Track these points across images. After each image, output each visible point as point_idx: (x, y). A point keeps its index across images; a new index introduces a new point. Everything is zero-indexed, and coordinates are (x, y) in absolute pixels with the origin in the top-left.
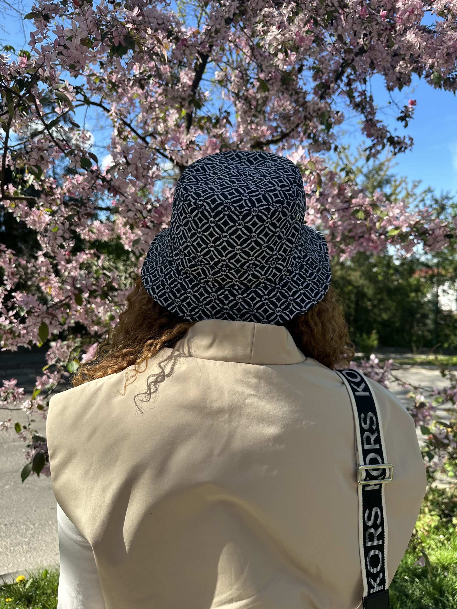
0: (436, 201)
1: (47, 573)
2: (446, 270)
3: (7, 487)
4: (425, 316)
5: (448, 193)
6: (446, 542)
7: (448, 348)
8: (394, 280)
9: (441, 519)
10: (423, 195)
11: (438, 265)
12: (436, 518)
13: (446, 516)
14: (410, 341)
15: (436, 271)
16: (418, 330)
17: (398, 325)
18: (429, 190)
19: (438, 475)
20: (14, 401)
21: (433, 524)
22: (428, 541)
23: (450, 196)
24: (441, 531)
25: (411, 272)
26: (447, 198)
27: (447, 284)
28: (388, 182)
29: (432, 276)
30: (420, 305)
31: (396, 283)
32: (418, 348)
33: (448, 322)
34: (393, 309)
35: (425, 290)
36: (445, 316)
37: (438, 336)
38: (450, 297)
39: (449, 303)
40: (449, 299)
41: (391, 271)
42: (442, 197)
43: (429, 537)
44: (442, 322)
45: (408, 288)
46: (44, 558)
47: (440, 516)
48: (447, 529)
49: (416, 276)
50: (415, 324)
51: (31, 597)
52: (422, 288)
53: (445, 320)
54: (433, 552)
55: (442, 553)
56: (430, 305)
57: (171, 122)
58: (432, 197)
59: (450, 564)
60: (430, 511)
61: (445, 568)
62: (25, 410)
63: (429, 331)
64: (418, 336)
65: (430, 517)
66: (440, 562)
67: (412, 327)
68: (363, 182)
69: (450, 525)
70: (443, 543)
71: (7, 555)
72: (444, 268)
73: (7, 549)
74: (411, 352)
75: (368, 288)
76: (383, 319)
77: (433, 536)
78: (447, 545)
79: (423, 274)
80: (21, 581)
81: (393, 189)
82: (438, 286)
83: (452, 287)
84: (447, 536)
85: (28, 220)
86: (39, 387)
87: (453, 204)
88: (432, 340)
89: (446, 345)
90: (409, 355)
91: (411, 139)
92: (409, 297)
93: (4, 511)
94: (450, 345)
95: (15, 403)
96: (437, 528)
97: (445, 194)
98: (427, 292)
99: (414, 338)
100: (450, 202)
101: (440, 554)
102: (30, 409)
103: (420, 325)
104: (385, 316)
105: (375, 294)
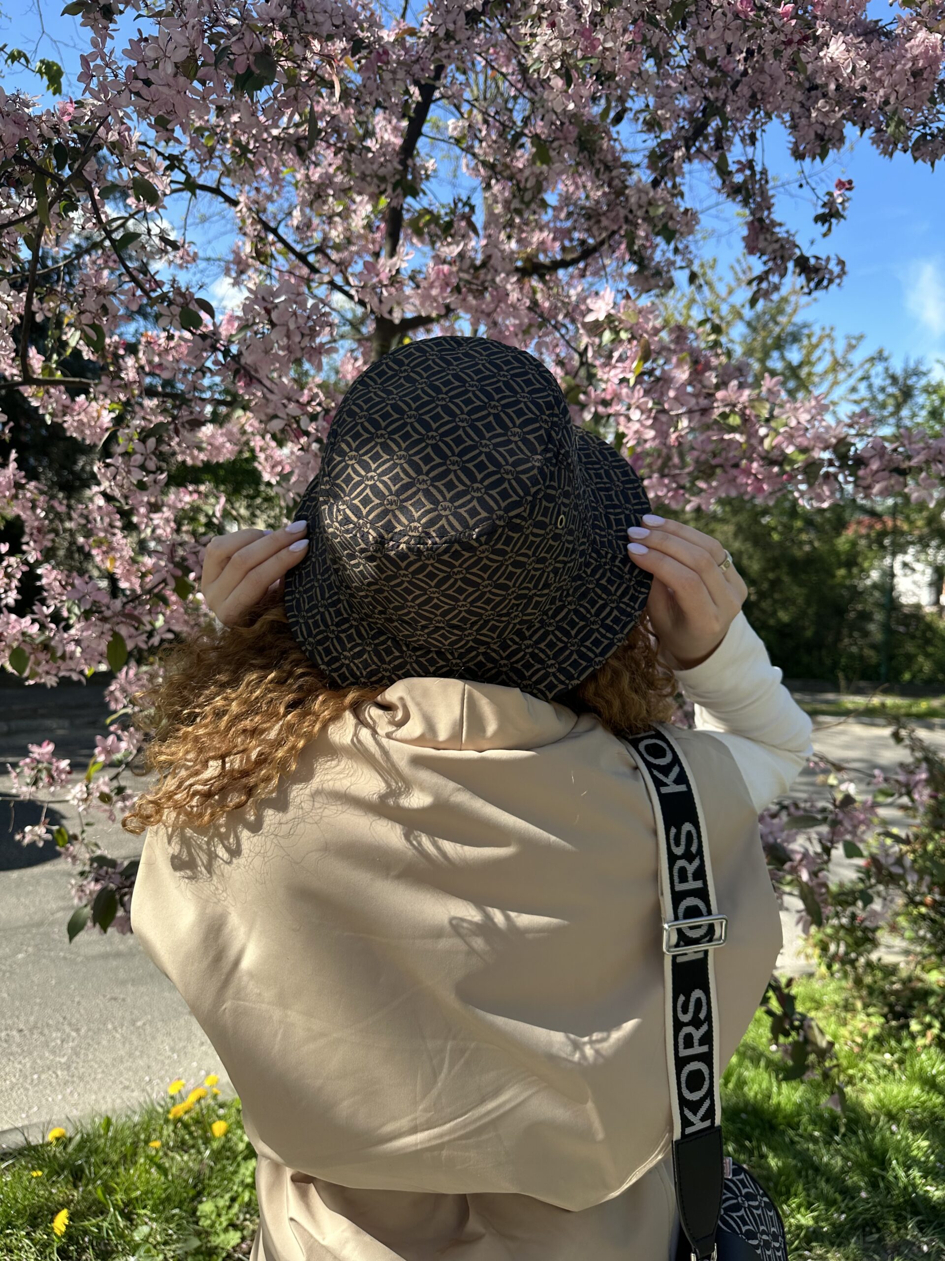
0: (894, 379)
1: (108, 1122)
2: (911, 522)
3: (20, 956)
4: (865, 616)
5: (919, 362)
6: (896, 1066)
7: (911, 682)
8: (805, 542)
9: (888, 1022)
10: (867, 366)
11: (894, 511)
12: (878, 1020)
13: (897, 1016)
14: (835, 665)
15: (890, 524)
16: (851, 645)
17: (809, 633)
18: (880, 357)
19: (883, 936)
20: (51, 785)
21: (871, 1033)
22: (861, 1065)
23: (923, 368)
24: (886, 1047)
25: (840, 525)
26: (917, 373)
27: (911, 550)
28: (795, 338)
29: (883, 534)
30: (856, 594)
31: (807, 548)
32: (849, 680)
33: (912, 629)
34: (800, 601)
35: (866, 565)
36: (906, 616)
37: (891, 658)
38: (917, 577)
39: (917, 591)
40: (915, 583)
41: (799, 524)
42: (905, 371)
43: (863, 1057)
44: (902, 629)
45: (833, 559)
46: (100, 1096)
47: (885, 1016)
48: (899, 1041)
49: (849, 533)
50: (845, 631)
51: (81, 1169)
52: (860, 560)
53: (907, 626)
54: (870, 1087)
55: (888, 1088)
56: (877, 594)
57: (358, 222)
58: (887, 369)
59: (902, 1109)
60: (866, 1006)
61: (892, 1117)
62: (75, 802)
63: (873, 646)
64: (851, 656)
65: (865, 1018)
66: (883, 1106)
67: (838, 639)
68: (745, 338)
69: (904, 1033)
70: (890, 1069)
71: (27, 1089)
72: (907, 519)
73: (26, 1077)
74: (837, 689)
75: (750, 557)
76: (779, 620)
77: (871, 1056)
78: (898, 1073)
79: (864, 531)
80: (58, 1139)
81: (804, 352)
82: (894, 554)
83: (922, 557)
84: (896, 1056)
85: (69, 422)
86: (101, 758)
87: (929, 385)
88: (878, 665)
89: (907, 676)
90: (831, 696)
91: (841, 263)
92: (833, 576)
93: (17, 1003)
94: (914, 677)
95: (52, 789)
96: (878, 1039)
97: (912, 364)
98: (872, 567)
99: (843, 661)
100: (923, 382)
101: (884, 1090)
102: (85, 800)
103: (856, 634)
104: (784, 616)
105: (764, 570)
